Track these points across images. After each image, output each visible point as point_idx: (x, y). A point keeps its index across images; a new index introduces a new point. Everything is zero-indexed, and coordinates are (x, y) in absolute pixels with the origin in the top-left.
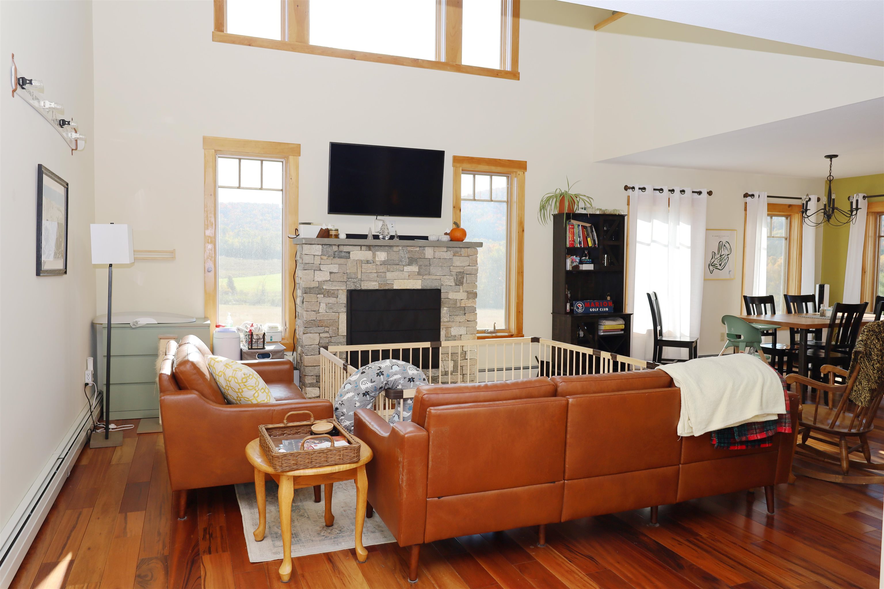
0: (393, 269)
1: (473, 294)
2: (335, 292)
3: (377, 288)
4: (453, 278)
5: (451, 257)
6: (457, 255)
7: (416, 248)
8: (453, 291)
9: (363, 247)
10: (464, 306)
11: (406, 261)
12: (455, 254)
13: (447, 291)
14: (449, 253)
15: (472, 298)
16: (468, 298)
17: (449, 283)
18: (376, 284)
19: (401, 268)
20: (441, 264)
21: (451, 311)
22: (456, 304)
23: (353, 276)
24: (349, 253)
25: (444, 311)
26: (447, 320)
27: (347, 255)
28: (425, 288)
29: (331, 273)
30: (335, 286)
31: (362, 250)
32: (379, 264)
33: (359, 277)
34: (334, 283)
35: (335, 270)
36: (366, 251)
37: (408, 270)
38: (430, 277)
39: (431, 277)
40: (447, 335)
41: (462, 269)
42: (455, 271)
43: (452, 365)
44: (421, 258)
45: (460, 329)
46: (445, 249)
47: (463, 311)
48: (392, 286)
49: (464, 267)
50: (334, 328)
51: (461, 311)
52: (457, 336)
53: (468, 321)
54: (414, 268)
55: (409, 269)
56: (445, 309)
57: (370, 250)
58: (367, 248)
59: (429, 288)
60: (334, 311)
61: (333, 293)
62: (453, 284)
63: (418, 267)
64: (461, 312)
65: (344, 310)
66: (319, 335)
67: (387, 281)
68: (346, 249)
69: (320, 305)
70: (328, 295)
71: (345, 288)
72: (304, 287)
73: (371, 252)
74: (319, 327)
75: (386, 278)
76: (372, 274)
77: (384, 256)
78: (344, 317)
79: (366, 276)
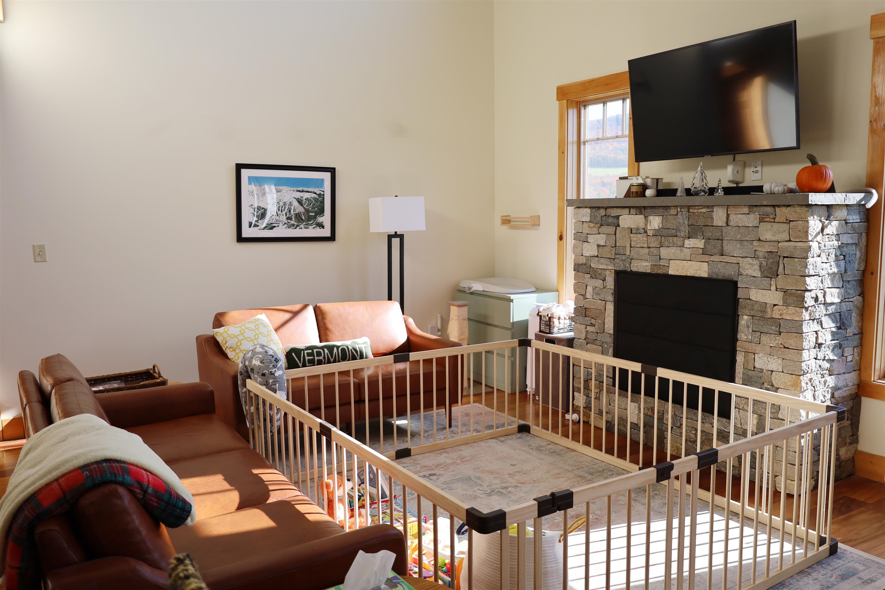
0: (669, 243)
1: (797, 297)
2: (602, 272)
3: (649, 271)
4: (758, 262)
5: (756, 222)
6: (768, 219)
7: (702, 209)
8: (757, 288)
9: (632, 210)
10: (778, 316)
11: (685, 230)
12: (763, 218)
13: (747, 286)
14: (752, 216)
15: (794, 303)
16: (786, 304)
17: (750, 272)
18: (647, 264)
19: (679, 242)
20: (739, 236)
21: (755, 324)
22: (765, 312)
23: (621, 252)
24: (618, 217)
25: (744, 320)
26: (746, 337)
27: (615, 221)
28: (715, 276)
29: (598, 246)
30: (602, 264)
31: (631, 214)
32: (651, 235)
33: (628, 253)
34: (602, 260)
35: (602, 243)
36: (636, 214)
37: (690, 245)
38: (722, 258)
39: (724, 259)
40: (746, 364)
41: (774, 246)
42: (763, 249)
43: (755, 422)
44: (708, 226)
45: (769, 359)
46: (746, 210)
47: (777, 327)
48: (667, 270)
49: (779, 242)
50: (600, 321)
51: (772, 326)
52: (764, 371)
53: (785, 347)
54: (698, 243)
55: (691, 243)
56: (745, 317)
57: (641, 213)
58: (638, 210)
59: (720, 277)
60: (601, 299)
61: (600, 274)
62: (758, 274)
63: (704, 240)
64: (773, 328)
65: (611, 299)
66: (586, 328)
67: (661, 261)
68: (614, 212)
69: (586, 288)
70: (595, 275)
71: (613, 268)
72: (575, 262)
73: (642, 216)
74: (586, 316)
75: (660, 257)
76: (642, 249)
77: (658, 222)
78: (610, 308)
79: (636, 251)
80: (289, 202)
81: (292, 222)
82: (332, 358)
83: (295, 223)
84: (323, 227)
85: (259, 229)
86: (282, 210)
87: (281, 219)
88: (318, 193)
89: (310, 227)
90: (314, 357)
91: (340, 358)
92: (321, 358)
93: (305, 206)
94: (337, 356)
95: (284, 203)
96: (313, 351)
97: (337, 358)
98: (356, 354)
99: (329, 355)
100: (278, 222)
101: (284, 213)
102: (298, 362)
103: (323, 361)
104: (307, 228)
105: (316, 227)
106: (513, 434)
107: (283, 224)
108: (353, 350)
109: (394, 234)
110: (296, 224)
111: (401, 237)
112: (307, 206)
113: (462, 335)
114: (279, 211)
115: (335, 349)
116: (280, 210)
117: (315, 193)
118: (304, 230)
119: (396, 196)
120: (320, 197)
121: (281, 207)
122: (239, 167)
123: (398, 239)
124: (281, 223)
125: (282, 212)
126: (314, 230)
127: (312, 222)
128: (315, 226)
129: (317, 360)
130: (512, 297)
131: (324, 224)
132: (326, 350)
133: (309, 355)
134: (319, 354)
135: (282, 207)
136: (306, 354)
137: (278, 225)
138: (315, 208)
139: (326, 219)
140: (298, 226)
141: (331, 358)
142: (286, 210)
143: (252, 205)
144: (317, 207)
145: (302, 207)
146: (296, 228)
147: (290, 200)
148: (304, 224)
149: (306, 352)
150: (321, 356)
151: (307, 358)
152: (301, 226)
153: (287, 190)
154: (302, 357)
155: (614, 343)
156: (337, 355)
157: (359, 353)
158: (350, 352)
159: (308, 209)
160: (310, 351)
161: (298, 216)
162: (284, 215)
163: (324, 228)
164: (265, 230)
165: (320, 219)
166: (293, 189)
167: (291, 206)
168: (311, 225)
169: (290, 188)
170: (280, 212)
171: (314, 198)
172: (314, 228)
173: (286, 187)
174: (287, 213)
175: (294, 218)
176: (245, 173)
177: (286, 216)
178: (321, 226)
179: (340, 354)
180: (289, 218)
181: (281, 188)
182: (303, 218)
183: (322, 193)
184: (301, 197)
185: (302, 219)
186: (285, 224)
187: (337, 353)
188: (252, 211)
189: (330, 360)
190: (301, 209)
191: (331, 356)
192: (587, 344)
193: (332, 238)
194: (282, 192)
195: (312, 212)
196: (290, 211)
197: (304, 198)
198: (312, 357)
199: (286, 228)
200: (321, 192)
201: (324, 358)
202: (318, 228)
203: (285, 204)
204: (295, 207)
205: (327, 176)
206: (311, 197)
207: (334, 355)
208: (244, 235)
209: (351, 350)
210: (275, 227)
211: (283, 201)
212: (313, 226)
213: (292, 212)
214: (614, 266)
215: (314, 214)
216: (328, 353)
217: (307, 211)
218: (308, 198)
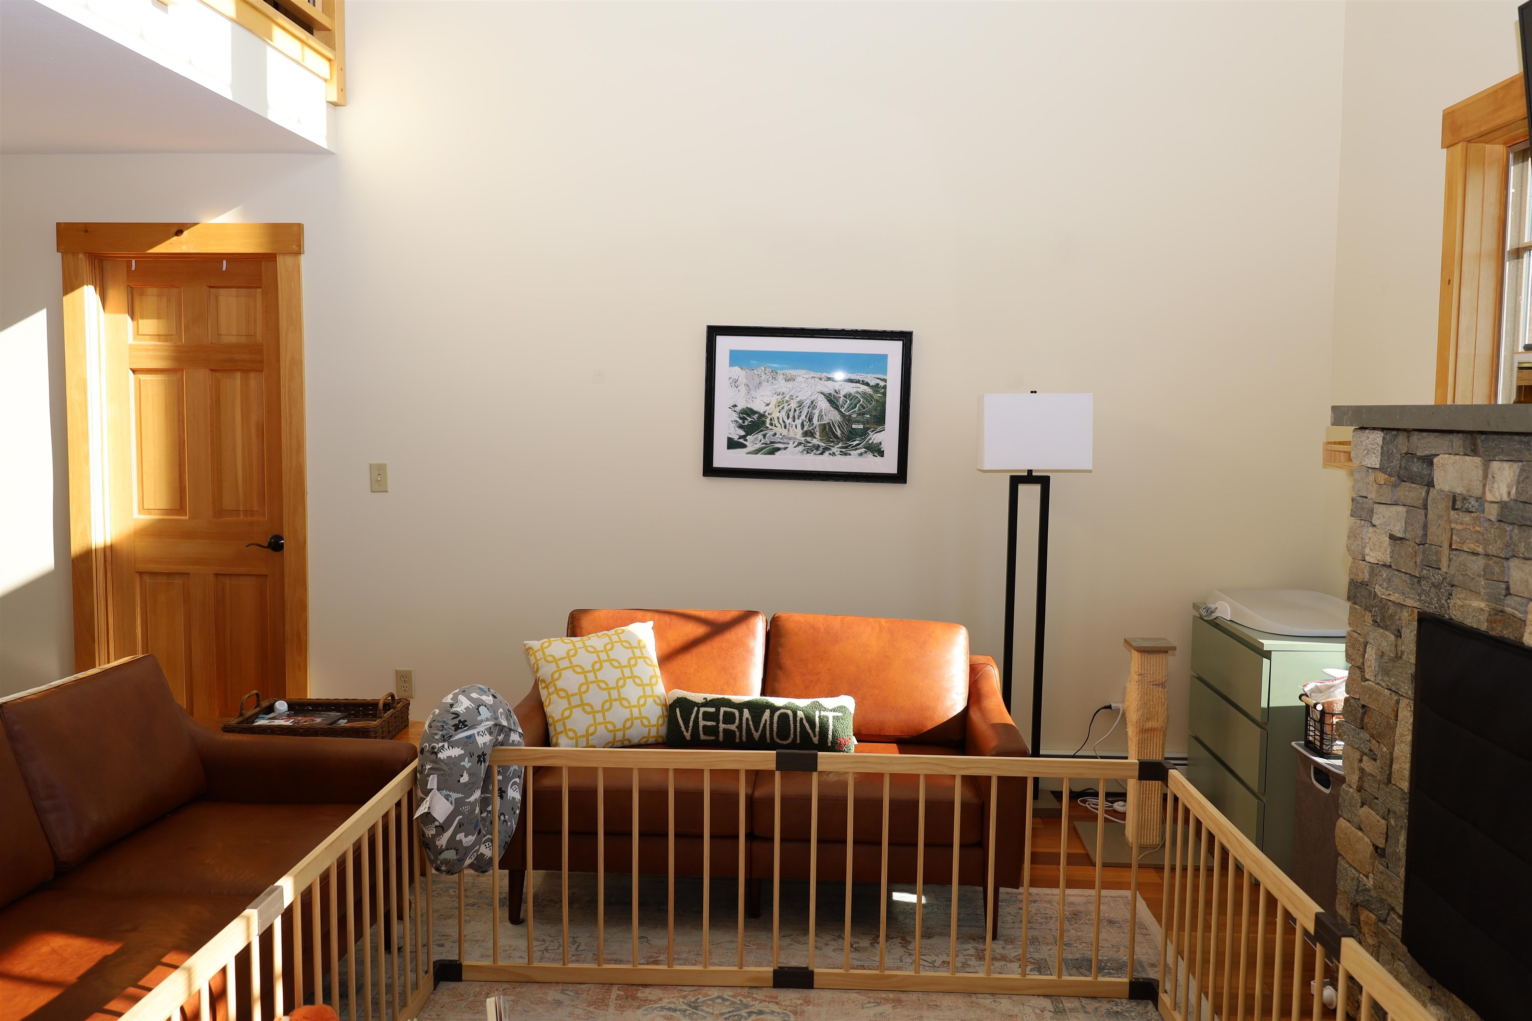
0: (1527, 549)
2: (1395, 612)
3: (1484, 627)
9: (1457, 440)
18: (1482, 605)
23: (1433, 560)
24: (1428, 461)
27: (1426, 472)
29: (1392, 537)
30: (1397, 589)
31: (1455, 451)
32: (1493, 518)
33: (1444, 569)
34: (1398, 579)
35: (1398, 532)
36: (1465, 454)
48: (1520, 630)
50: (1385, 749)
57: (1474, 452)
58: (1468, 442)
60: (1390, 685)
61: (1391, 617)
65: (1410, 692)
66: (1361, 761)
67: (1509, 600)
68: (1423, 445)
69: (1365, 652)
70: (1383, 619)
71: (1416, 605)
72: (1353, 577)
73: (1477, 460)
74: (1362, 728)
75: (1508, 588)
76: (1474, 558)
77: (1509, 480)
78: (1406, 715)
79: (1460, 563)
80: (808, 402)
81: (815, 442)
82: (757, 731)
83: (821, 444)
84: (881, 454)
85: (748, 453)
86: (794, 417)
87: (792, 435)
88: (872, 383)
89: (852, 452)
90: (718, 723)
91: (775, 733)
92: (733, 727)
93: (843, 410)
94: (768, 728)
95: (798, 402)
96: (718, 710)
97: (768, 732)
98: (810, 731)
99: (751, 723)
100: (785, 441)
101: (798, 422)
102: (683, 729)
103: (738, 734)
104: (846, 454)
105: (865, 452)
106: (1109, 998)
107: (796, 444)
108: (805, 721)
109: (1026, 474)
110: (823, 445)
111: (1044, 482)
112: (848, 409)
113: (1148, 719)
114: (788, 418)
115: (767, 713)
116: (791, 416)
117: (867, 384)
118: (839, 458)
119: (1032, 392)
120: (876, 392)
121: (793, 410)
122: (714, 332)
123: (1037, 489)
124: (791, 442)
125: (794, 421)
126: (861, 459)
127: (857, 442)
128: (863, 450)
129: (724, 730)
130: (1268, 644)
131: (884, 447)
132: (746, 711)
133: (707, 716)
134: (729, 718)
135: (795, 410)
136: (701, 715)
137: (786, 446)
138: (864, 414)
139: (888, 437)
140: (826, 449)
141: (753, 731)
142: (803, 417)
143: (735, 406)
144: (869, 412)
145: (836, 412)
146: (822, 454)
147: (813, 398)
148: (840, 445)
149: (702, 710)
150: (734, 722)
151: (702, 723)
152: (834, 450)
153: (806, 376)
154: (692, 719)
155: (1410, 818)
156: (768, 725)
157: (817, 729)
158: (798, 724)
159: (850, 416)
160: (712, 710)
161: (828, 431)
162: (799, 427)
163: (882, 456)
164: (759, 456)
165: (875, 438)
166: (818, 375)
167: (813, 408)
168: (855, 448)
169: (813, 374)
170: (790, 420)
171: (864, 394)
172: (861, 454)
173: (804, 371)
174: (805, 423)
175: (818, 434)
176: (724, 344)
177: (802, 429)
178: (877, 450)
179: (775, 725)
180: (809, 434)
181: (793, 372)
182: (839, 433)
183: (882, 384)
184: (836, 391)
185: (836, 437)
186: (800, 444)
187: (768, 722)
188: (735, 417)
189: (752, 734)
190: (833, 416)
191: (754, 726)
192: (1362, 807)
193: (900, 477)
194: (796, 381)
195: (858, 422)
196: (810, 420)
197: (842, 393)
198: (714, 724)
199: (802, 452)
200: (878, 381)
201: (740, 727)
202: (870, 456)
203: (800, 404)
204: (821, 411)
205: (895, 348)
206: (858, 392)
207: (762, 725)
208: (718, 463)
209: (801, 719)
210: (778, 449)
211: (798, 399)
212: (859, 451)
213: (815, 420)
214: (1420, 600)
215: (861, 426)
216: (750, 719)
217: (848, 420)
218: (850, 394)
